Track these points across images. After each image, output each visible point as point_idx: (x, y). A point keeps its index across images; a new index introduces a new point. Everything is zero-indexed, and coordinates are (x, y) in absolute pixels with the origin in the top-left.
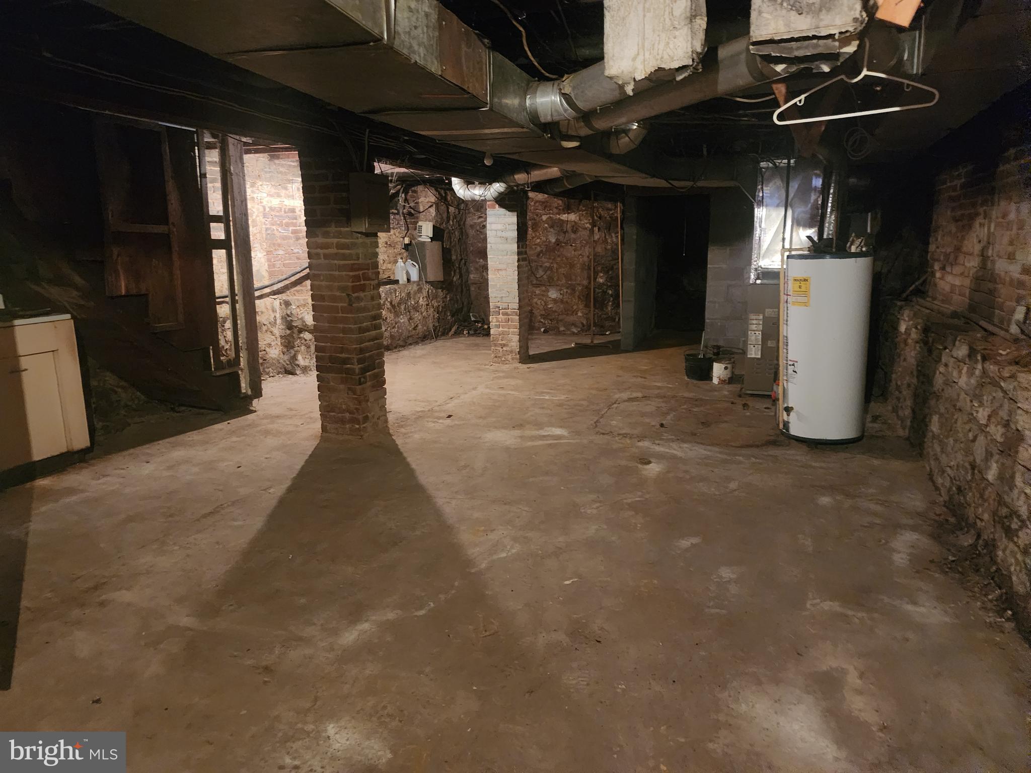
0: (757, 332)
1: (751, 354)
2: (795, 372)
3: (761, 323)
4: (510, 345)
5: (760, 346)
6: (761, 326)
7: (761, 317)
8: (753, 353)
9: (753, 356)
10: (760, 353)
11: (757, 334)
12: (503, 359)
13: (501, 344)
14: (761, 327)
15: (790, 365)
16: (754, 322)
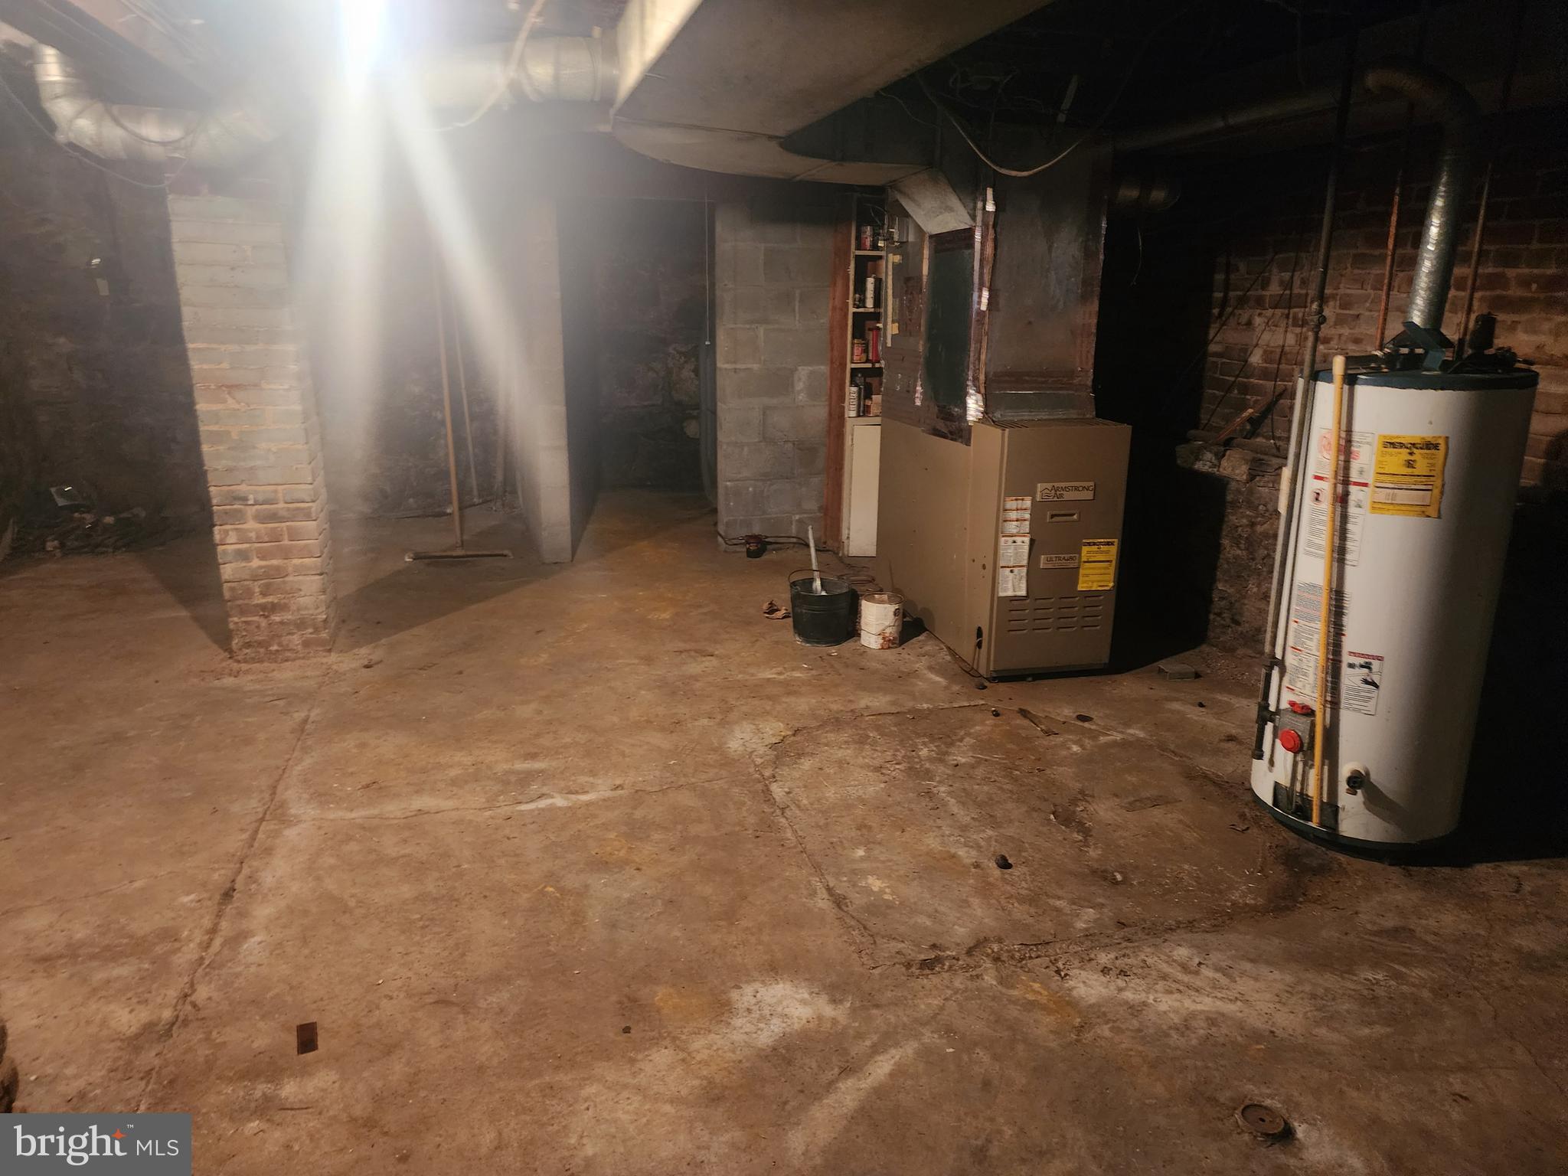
0: (1019, 539)
1: (1006, 590)
2: (1373, 684)
3: (1027, 516)
4: (294, 607)
5: (1025, 570)
6: (1027, 523)
7: (1028, 503)
8: (1010, 585)
9: (1010, 593)
10: (1024, 585)
11: (1019, 543)
12: (275, 648)
13: (263, 607)
14: (1027, 525)
15: (1351, 666)
16: (1013, 515)
